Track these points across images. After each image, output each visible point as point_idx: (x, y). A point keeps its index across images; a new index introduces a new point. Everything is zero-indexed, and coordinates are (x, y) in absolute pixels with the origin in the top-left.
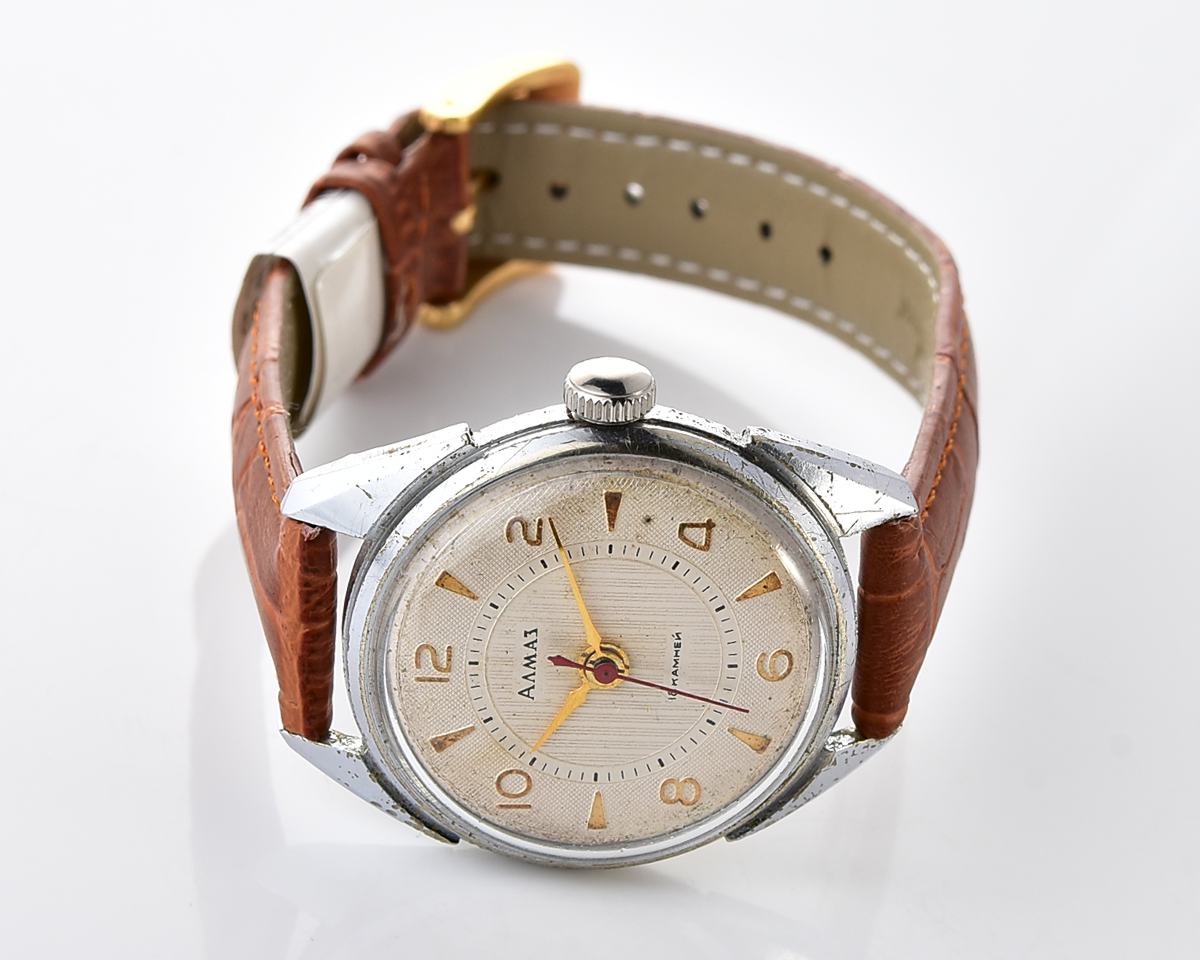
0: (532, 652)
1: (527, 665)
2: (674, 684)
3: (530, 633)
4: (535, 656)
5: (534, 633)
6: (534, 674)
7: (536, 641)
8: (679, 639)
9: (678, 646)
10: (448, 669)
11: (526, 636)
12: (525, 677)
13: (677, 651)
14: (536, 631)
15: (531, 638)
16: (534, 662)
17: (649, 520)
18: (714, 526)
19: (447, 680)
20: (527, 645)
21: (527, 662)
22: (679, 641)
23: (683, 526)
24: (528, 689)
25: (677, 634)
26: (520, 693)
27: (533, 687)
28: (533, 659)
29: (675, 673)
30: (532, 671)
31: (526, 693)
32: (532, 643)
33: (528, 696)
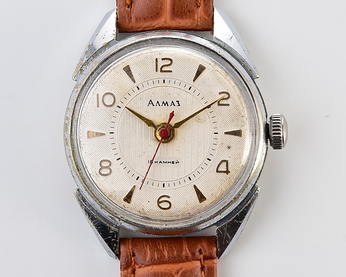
0: (169, 104)
1: (163, 102)
2: (155, 162)
3: (178, 103)
4: (168, 105)
5: (178, 105)
6: (159, 105)
7: (174, 106)
8: (176, 163)
9: (173, 163)
10: (161, 71)
11: (177, 101)
12: (158, 102)
13: (170, 162)
14: (179, 105)
15: (176, 104)
16: (165, 105)
17: (229, 148)
18: (227, 174)
19: (157, 71)
20: (173, 102)
21: (165, 103)
22: (175, 163)
23: (227, 162)
24: (152, 104)
25: (178, 162)
26: (151, 100)
27: (153, 105)
28: (166, 105)
29: (160, 162)
30: (161, 105)
31: (151, 103)
32: (174, 104)
33: (149, 104)
